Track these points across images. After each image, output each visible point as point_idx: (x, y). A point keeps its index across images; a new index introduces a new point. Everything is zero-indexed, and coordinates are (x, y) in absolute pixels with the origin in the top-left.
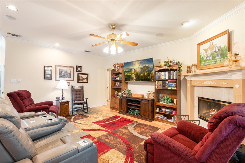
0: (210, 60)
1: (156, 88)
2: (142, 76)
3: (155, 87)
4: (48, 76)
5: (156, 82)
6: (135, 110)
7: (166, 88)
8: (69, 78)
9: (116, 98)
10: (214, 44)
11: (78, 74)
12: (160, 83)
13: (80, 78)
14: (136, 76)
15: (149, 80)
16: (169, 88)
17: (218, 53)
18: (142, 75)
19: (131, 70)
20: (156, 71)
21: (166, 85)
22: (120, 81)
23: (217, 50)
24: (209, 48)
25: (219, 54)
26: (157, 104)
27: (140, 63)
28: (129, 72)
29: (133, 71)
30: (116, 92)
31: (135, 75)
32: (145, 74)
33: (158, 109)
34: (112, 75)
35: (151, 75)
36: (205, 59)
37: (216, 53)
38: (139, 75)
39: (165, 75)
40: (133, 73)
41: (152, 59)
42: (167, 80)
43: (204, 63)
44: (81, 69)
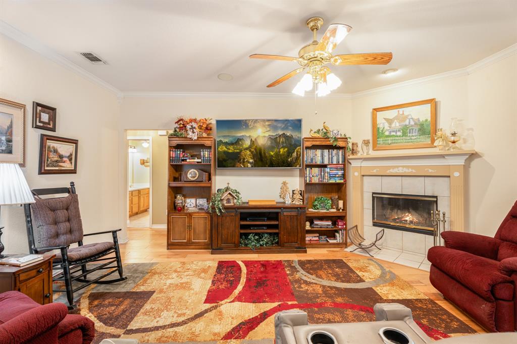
0: (397, 136)
1: (308, 182)
2: (272, 156)
3: (305, 181)
5: (306, 169)
6: (260, 236)
7: (325, 181)
9: (190, 215)
10: (406, 114)
11: (44, 138)
12: (316, 171)
13: (51, 155)
14: (254, 157)
15: (289, 165)
16: (332, 181)
17: (413, 128)
18: (272, 153)
19: (238, 141)
20: (307, 148)
21: (326, 175)
23: (412, 123)
24: (396, 118)
25: (416, 130)
26: (309, 213)
28: (232, 144)
31: (252, 152)
32: (280, 152)
33: (308, 224)
34: (170, 151)
35: (295, 154)
36: (387, 133)
37: (410, 128)
38: (265, 153)
39: (322, 156)
40: (246, 149)
42: (325, 166)
43: (386, 140)
44: (53, 118)
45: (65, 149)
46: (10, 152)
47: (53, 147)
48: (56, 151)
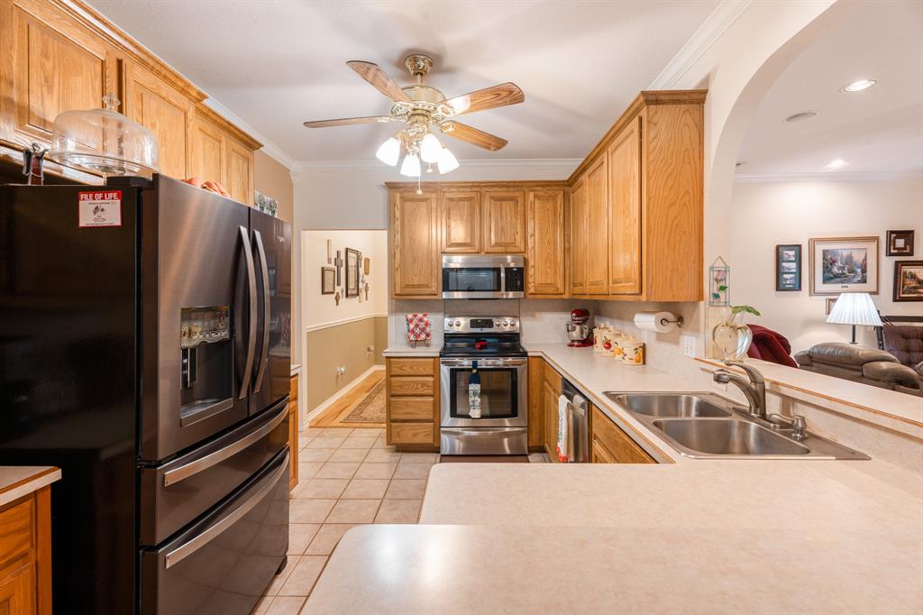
4: (789, 278)
8: (859, 282)
11: (898, 265)
13: (908, 281)
44: (910, 242)
46: (865, 282)
47: (911, 273)
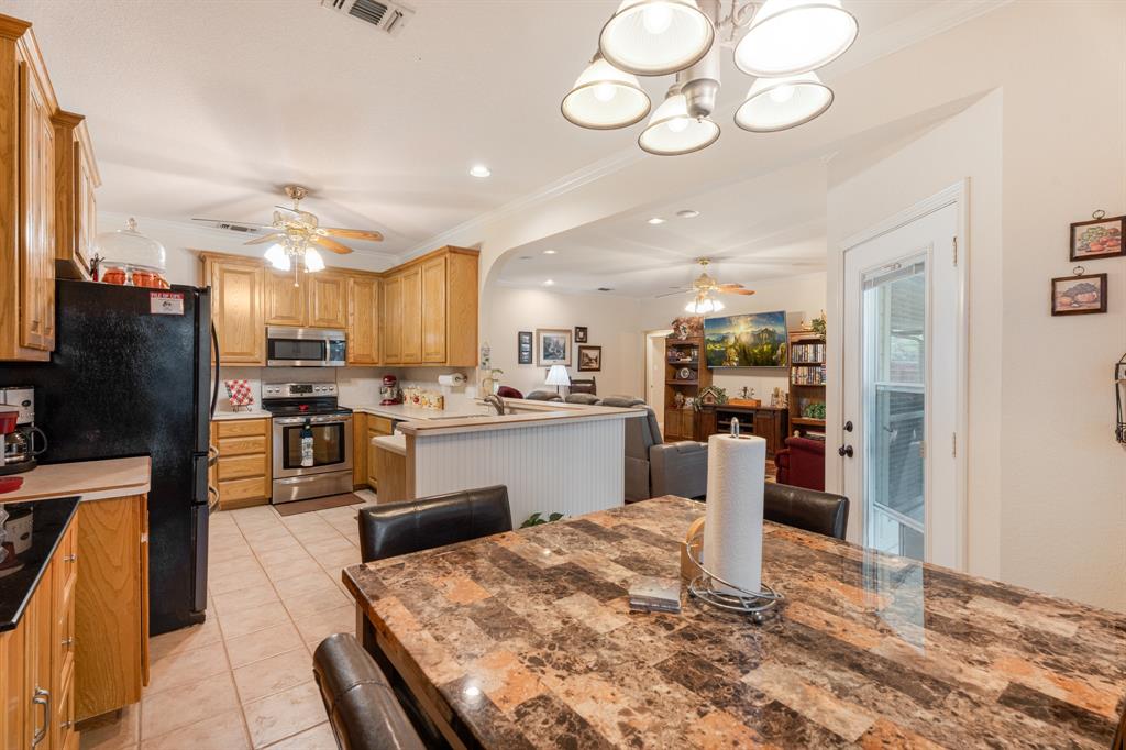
1: (793, 383)
2: (756, 354)
3: (790, 382)
4: (525, 355)
5: (791, 368)
7: (816, 383)
8: (562, 358)
9: (681, 411)
11: (581, 348)
12: (804, 370)
13: (585, 359)
14: (739, 354)
15: (774, 363)
18: (756, 351)
19: (723, 339)
20: (793, 344)
21: (817, 375)
22: (693, 368)
26: (796, 420)
27: (751, 321)
29: (732, 341)
30: (679, 397)
31: (737, 350)
32: (763, 349)
33: (797, 433)
34: (667, 351)
35: (779, 352)
38: (749, 351)
39: (815, 352)
40: (731, 347)
41: (782, 313)
42: (819, 365)
44: (585, 335)
45: (593, 354)
46: (565, 358)
47: (586, 353)
48: (587, 356)
